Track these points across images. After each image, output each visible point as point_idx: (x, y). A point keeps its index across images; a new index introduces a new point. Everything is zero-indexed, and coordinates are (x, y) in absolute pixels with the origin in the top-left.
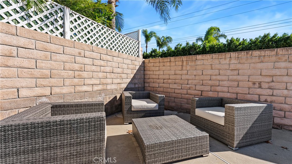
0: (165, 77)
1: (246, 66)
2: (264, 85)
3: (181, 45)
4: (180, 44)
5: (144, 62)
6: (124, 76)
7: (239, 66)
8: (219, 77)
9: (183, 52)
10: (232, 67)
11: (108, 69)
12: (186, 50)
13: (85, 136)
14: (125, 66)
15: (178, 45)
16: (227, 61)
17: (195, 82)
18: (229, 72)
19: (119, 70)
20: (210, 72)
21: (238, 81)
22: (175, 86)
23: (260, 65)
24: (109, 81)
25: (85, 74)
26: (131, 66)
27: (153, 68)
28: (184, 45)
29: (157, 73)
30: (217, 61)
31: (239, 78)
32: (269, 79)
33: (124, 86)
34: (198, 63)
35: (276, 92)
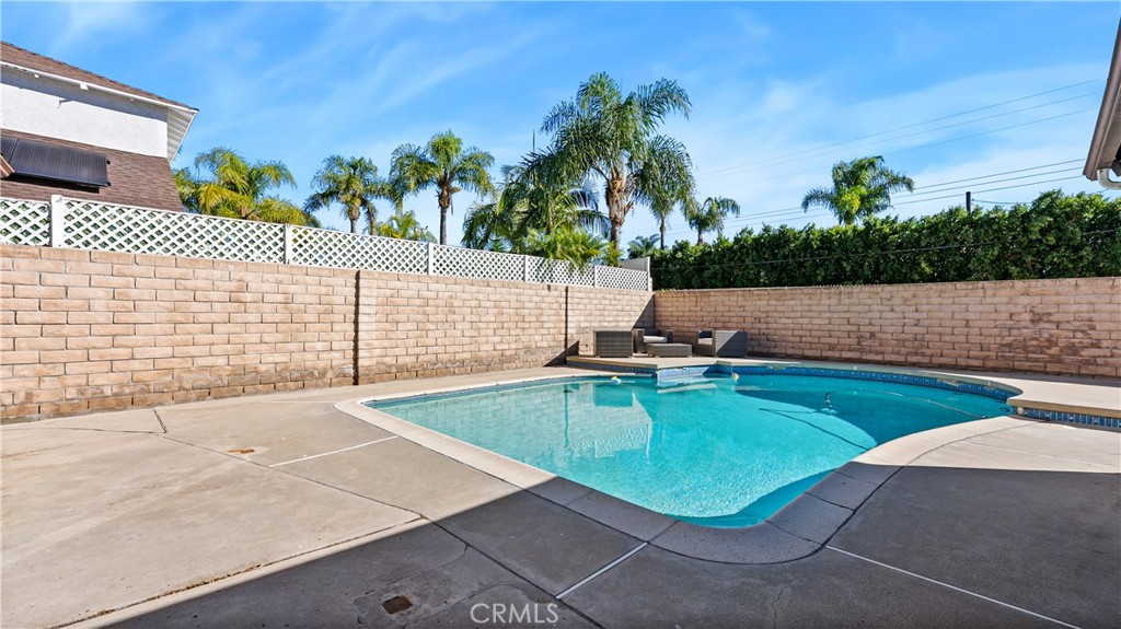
0: (678, 314)
1: (749, 303)
2: (763, 320)
3: (750, 233)
4: (749, 228)
5: (654, 296)
6: (632, 313)
7: (744, 303)
8: (730, 314)
10: (740, 304)
11: (620, 308)
12: (763, 244)
13: (625, 339)
14: (634, 303)
15: (743, 231)
16: (735, 299)
17: (709, 319)
18: (737, 309)
19: (628, 308)
20: (722, 309)
21: (744, 317)
22: (690, 324)
23: (759, 303)
24: (620, 319)
25: (605, 313)
26: (639, 303)
27: (665, 304)
28: (757, 231)
29: (671, 309)
30: (727, 298)
31: (745, 314)
32: (765, 315)
33: (633, 324)
34: (712, 299)
35: (771, 326)
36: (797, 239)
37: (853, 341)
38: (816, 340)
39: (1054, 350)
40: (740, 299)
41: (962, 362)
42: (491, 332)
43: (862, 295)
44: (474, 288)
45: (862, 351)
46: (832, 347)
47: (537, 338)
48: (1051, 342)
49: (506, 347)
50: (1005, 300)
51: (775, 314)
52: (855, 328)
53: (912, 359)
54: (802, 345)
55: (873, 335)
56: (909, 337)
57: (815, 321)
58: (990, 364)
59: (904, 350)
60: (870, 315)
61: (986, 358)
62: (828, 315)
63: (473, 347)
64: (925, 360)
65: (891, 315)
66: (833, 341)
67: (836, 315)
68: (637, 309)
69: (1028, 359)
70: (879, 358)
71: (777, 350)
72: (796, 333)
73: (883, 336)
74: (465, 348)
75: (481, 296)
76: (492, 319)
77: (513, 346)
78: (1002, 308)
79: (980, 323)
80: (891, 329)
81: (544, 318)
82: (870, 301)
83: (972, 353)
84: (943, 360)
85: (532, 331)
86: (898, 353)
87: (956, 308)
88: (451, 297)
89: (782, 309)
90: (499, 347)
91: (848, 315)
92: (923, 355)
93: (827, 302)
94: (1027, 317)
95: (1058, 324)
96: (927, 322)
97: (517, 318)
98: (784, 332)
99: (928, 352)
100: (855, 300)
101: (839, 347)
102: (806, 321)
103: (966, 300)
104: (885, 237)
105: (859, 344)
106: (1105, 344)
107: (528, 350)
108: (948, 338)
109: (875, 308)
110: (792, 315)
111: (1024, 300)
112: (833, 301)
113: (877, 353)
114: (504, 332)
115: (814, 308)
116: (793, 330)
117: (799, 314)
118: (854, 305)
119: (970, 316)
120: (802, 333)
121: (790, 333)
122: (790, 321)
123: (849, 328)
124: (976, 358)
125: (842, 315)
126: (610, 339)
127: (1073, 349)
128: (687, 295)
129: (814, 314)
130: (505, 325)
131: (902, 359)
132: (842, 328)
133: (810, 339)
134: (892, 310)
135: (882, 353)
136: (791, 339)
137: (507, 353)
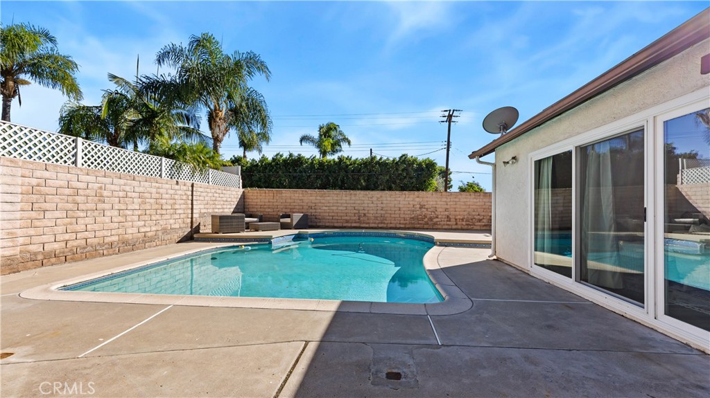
0: (261, 204)
1: (305, 198)
2: (313, 208)
3: (281, 156)
4: (281, 153)
5: (244, 192)
6: (232, 203)
7: (303, 198)
9: (285, 166)
10: (300, 198)
11: (225, 199)
12: (289, 164)
14: (233, 196)
15: (277, 155)
16: (298, 195)
17: (282, 207)
18: (299, 201)
19: (229, 199)
20: (289, 201)
22: (269, 210)
23: (311, 198)
24: (225, 206)
25: (216, 203)
26: (236, 196)
27: (252, 197)
28: (286, 155)
29: (256, 201)
30: (293, 195)
31: (303, 204)
32: (314, 205)
33: (232, 210)
34: (284, 195)
35: (317, 211)
36: (307, 163)
37: (356, 218)
38: (340, 218)
39: (426, 220)
40: (301, 195)
41: (398, 226)
42: (136, 218)
43: (361, 196)
44: (122, 182)
45: (360, 222)
46: (347, 221)
47: (172, 221)
48: (425, 216)
49: (148, 229)
50: (412, 199)
51: (320, 204)
52: (357, 212)
53: (380, 225)
54: (333, 221)
55: (365, 215)
56: (379, 215)
57: (340, 208)
58: (407, 226)
59: (377, 222)
60: (363, 205)
61: (406, 224)
62: (345, 205)
63: (120, 231)
64: (385, 226)
65: (372, 205)
66: (348, 218)
67: (349, 205)
68: (235, 200)
69: (419, 224)
70: (367, 226)
71: (320, 224)
72: (330, 214)
73: (369, 215)
74: (113, 232)
75: (127, 188)
76: (137, 207)
77: (154, 229)
78: (411, 203)
79: (404, 209)
80: (372, 212)
81: (177, 207)
82: (363, 199)
83: (401, 222)
84: (391, 225)
85: (168, 217)
86: (375, 223)
87: (396, 202)
88: (101, 188)
89: (323, 201)
90: (142, 230)
91: (354, 205)
92: (384, 223)
93: (345, 198)
94: (418, 206)
95: (427, 209)
96: (385, 209)
97: (157, 206)
98: (325, 214)
99: (386, 222)
100: (357, 198)
101: (351, 221)
102: (335, 208)
103: (399, 199)
104: (347, 166)
105: (359, 219)
106: (440, 217)
107: (165, 231)
108: (393, 216)
109: (366, 202)
110: (328, 205)
111: (417, 199)
112: (348, 198)
113: (367, 223)
114: (146, 218)
115: (339, 201)
116: (329, 213)
117: (331, 205)
118: (357, 200)
119: (401, 206)
120: (333, 214)
121: (327, 214)
122: (327, 208)
123: (355, 212)
124: (403, 224)
125: (352, 205)
126: (229, 220)
127: (431, 219)
128: (267, 192)
129: (339, 205)
130: (148, 212)
131: (376, 226)
132: (352, 212)
133: (337, 218)
134: (373, 203)
135: (369, 223)
136: (328, 218)
137: (149, 234)
